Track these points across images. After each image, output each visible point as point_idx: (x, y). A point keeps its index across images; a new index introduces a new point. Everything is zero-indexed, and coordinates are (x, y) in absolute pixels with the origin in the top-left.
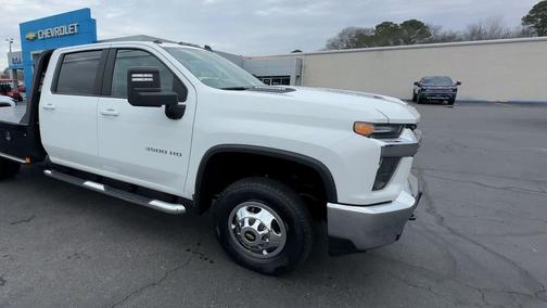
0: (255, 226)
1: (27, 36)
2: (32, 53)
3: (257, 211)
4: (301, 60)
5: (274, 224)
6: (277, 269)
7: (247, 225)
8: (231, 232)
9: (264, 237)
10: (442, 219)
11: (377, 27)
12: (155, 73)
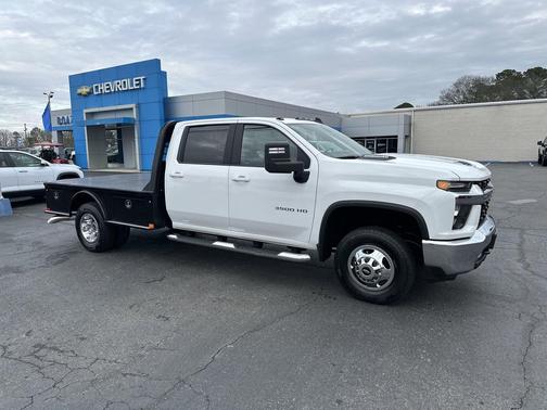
0: (370, 263)
1: (79, 91)
2: (85, 111)
3: (371, 251)
4: (410, 117)
5: (384, 261)
6: (388, 298)
7: (363, 262)
8: (351, 272)
9: (377, 271)
10: (529, 265)
11: (498, 75)
12: (286, 147)
